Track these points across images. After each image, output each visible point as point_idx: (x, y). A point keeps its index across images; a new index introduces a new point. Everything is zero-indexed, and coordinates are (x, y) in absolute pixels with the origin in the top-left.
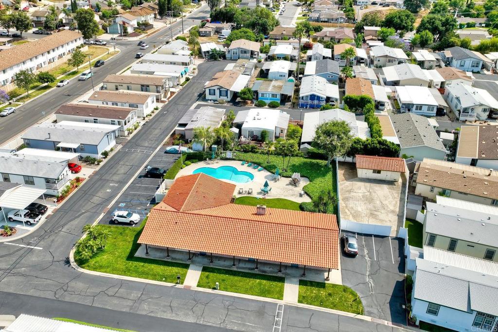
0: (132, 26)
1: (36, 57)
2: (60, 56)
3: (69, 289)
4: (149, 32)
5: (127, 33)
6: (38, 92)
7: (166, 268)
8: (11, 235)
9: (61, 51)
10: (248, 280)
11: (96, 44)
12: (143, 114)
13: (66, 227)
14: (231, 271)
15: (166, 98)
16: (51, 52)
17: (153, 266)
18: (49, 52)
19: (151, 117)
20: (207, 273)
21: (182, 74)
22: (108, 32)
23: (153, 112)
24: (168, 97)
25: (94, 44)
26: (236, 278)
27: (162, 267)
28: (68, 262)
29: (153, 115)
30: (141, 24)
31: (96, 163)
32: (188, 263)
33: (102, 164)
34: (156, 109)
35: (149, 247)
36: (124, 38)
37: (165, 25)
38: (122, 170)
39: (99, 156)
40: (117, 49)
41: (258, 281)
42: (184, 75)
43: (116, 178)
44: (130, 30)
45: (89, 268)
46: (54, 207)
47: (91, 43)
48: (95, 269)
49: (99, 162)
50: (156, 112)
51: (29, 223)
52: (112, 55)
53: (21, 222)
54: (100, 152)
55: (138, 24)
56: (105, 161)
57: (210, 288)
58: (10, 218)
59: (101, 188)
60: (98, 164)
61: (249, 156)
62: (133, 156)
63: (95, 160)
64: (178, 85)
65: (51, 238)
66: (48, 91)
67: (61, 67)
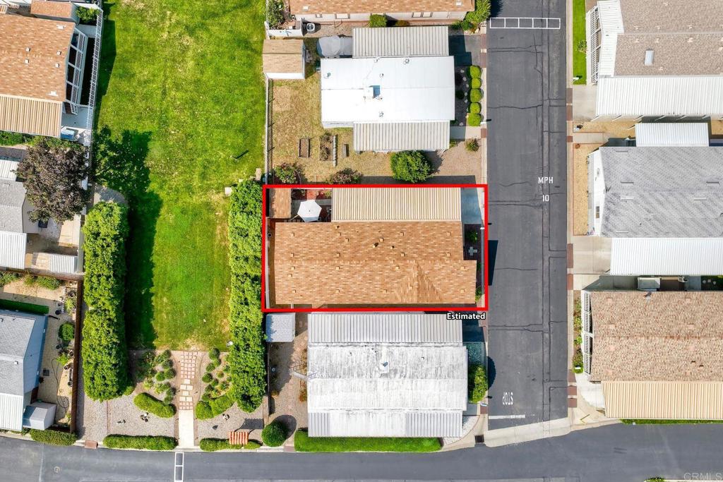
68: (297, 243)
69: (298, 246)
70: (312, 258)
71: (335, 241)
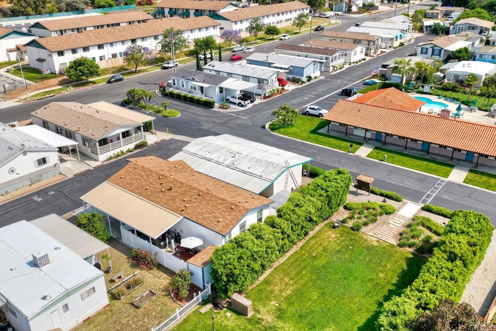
0: (357, 5)
1: (268, 16)
2: (287, 20)
3: (261, 139)
4: (373, 12)
5: (351, 10)
6: (263, 41)
7: (342, 142)
8: (226, 109)
9: (289, 16)
10: (416, 161)
11: (320, 17)
12: (350, 60)
13: (267, 111)
14: (402, 153)
15: (376, 54)
16: (281, 15)
17: (331, 139)
18: (278, 14)
19: (357, 64)
20: (378, 151)
21: (396, 37)
22: (334, 9)
23: (360, 61)
24: (377, 53)
25: (318, 17)
26: (405, 158)
27: (339, 141)
28: (264, 127)
29: (359, 63)
30: (366, 5)
31: (300, 83)
32: (362, 142)
33: (304, 85)
34: (364, 60)
35: (331, 129)
36: (347, 14)
37: (391, 8)
38: (321, 89)
39: (304, 79)
40: (338, 21)
41: (426, 163)
42: (398, 39)
43: (314, 93)
44: (354, 9)
45: (279, 132)
46: (261, 101)
47: (316, 16)
48: (283, 134)
49: (303, 82)
50: (363, 62)
51: (240, 105)
52: (332, 24)
53: (234, 104)
54: (305, 75)
55: (364, 5)
56: (308, 83)
57: (378, 159)
58: (228, 99)
59: (300, 96)
60: (302, 84)
61: (449, 93)
62: (333, 83)
63: (299, 80)
64: (390, 47)
65: (255, 115)
66: (271, 42)
67: (286, 29)
68: (221, 214)
69: (223, 211)
70: (220, 200)
71: (194, 203)
